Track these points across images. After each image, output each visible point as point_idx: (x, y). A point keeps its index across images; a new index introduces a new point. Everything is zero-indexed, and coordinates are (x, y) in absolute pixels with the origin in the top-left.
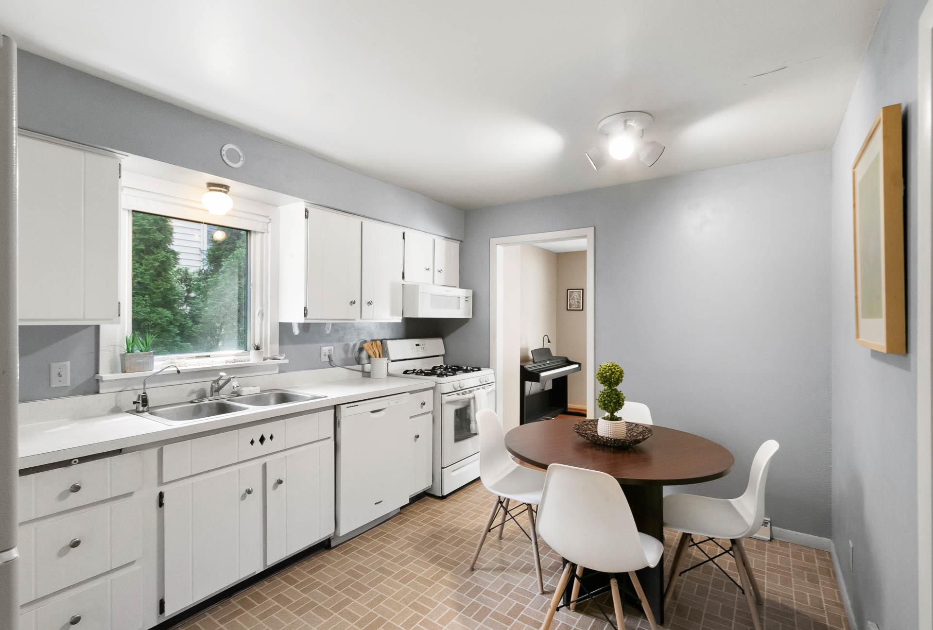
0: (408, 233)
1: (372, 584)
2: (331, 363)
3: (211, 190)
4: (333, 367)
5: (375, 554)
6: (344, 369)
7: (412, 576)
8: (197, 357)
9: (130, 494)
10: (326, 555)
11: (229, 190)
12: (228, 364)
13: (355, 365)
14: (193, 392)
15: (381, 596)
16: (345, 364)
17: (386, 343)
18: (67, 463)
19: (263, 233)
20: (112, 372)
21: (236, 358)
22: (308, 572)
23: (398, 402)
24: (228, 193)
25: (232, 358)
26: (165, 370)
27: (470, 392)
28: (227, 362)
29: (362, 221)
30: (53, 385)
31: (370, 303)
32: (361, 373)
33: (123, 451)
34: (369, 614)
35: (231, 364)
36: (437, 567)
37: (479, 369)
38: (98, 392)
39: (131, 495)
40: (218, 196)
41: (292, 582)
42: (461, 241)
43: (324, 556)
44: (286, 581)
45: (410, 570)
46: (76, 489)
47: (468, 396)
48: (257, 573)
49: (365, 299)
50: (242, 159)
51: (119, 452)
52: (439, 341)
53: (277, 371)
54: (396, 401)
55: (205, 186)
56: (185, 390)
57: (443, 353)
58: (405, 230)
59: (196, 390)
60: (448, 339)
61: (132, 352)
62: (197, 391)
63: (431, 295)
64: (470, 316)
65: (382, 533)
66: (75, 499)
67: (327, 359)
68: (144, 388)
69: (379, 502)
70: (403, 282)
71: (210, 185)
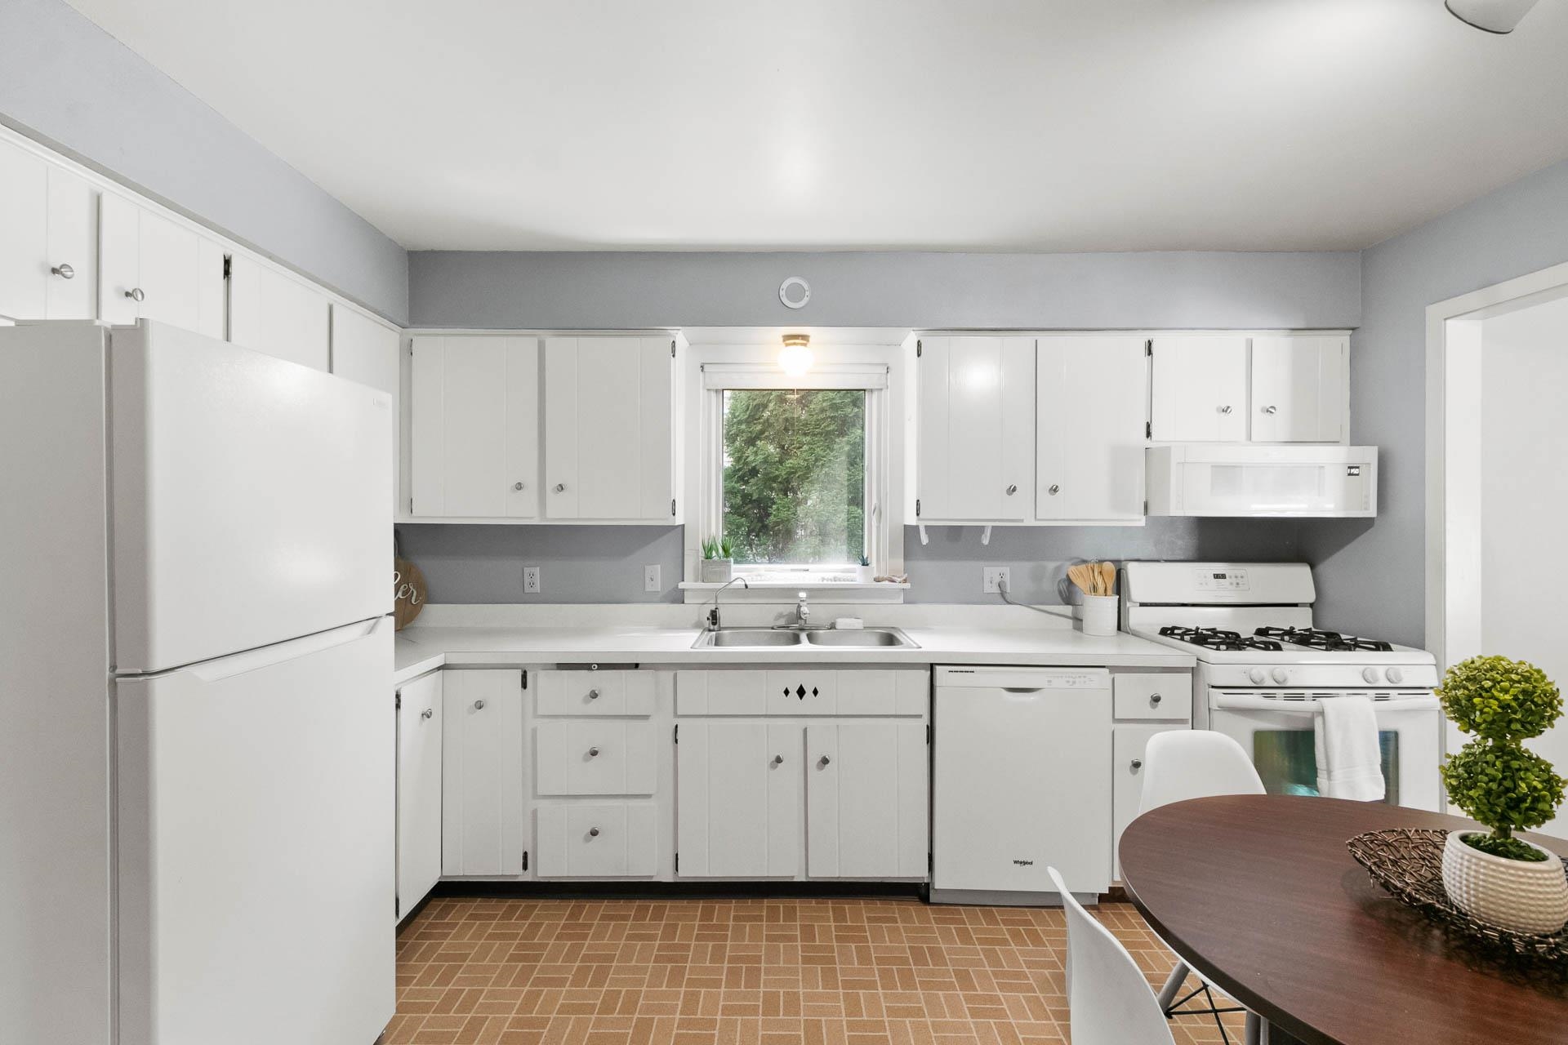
0: (1160, 340)
1: (926, 985)
2: (1004, 597)
3: (787, 345)
4: (1009, 603)
5: (978, 947)
6: (1030, 610)
7: (999, 1014)
8: (792, 570)
9: (646, 717)
10: (913, 909)
11: (808, 341)
12: (825, 582)
13: (1059, 604)
14: (780, 616)
15: (920, 1009)
16: (1033, 601)
17: (1126, 567)
18: (587, 667)
19: (881, 389)
20: (696, 581)
21: (837, 574)
22: (868, 918)
23: (1074, 682)
24: (808, 345)
25: (831, 575)
26: (735, 583)
27: (1315, 697)
28: (823, 579)
29: (1036, 338)
30: (647, 590)
31: (1054, 490)
32: (1071, 622)
33: (640, 666)
34: (877, 1021)
35: (830, 582)
36: (1058, 1029)
37: (1386, 647)
38: (683, 602)
39: (648, 719)
40: (797, 351)
41: (840, 916)
42: (1353, 329)
43: (908, 909)
44: (834, 913)
45: (1004, 1004)
46: (594, 695)
47: (1308, 705)
48: (795, 880)
49: (1045, 483)
50: (807, 293)
51: (637, 666)
52: (1304, 571)
53: (901, 600)
54: (1071, 680)
55: (782, 339)
56: (769, 613)
57: (1312, 598)
58: (1148, 335)
59: (784, 614)
60: (1327, 567)
61: (711, 558)
62: (787, 615)
63: (1212, 466)
64: (1372, 512)
65: (1027, 923)
66: (594, 707)
67: (996, 590)
68: (716, 603)
69: (1025, 863)
70: (1148, 443)
71: (787, 337)
